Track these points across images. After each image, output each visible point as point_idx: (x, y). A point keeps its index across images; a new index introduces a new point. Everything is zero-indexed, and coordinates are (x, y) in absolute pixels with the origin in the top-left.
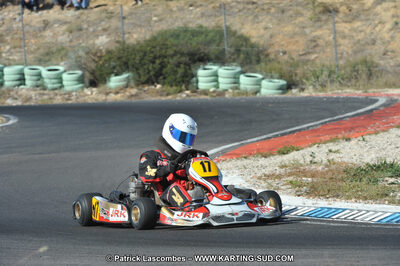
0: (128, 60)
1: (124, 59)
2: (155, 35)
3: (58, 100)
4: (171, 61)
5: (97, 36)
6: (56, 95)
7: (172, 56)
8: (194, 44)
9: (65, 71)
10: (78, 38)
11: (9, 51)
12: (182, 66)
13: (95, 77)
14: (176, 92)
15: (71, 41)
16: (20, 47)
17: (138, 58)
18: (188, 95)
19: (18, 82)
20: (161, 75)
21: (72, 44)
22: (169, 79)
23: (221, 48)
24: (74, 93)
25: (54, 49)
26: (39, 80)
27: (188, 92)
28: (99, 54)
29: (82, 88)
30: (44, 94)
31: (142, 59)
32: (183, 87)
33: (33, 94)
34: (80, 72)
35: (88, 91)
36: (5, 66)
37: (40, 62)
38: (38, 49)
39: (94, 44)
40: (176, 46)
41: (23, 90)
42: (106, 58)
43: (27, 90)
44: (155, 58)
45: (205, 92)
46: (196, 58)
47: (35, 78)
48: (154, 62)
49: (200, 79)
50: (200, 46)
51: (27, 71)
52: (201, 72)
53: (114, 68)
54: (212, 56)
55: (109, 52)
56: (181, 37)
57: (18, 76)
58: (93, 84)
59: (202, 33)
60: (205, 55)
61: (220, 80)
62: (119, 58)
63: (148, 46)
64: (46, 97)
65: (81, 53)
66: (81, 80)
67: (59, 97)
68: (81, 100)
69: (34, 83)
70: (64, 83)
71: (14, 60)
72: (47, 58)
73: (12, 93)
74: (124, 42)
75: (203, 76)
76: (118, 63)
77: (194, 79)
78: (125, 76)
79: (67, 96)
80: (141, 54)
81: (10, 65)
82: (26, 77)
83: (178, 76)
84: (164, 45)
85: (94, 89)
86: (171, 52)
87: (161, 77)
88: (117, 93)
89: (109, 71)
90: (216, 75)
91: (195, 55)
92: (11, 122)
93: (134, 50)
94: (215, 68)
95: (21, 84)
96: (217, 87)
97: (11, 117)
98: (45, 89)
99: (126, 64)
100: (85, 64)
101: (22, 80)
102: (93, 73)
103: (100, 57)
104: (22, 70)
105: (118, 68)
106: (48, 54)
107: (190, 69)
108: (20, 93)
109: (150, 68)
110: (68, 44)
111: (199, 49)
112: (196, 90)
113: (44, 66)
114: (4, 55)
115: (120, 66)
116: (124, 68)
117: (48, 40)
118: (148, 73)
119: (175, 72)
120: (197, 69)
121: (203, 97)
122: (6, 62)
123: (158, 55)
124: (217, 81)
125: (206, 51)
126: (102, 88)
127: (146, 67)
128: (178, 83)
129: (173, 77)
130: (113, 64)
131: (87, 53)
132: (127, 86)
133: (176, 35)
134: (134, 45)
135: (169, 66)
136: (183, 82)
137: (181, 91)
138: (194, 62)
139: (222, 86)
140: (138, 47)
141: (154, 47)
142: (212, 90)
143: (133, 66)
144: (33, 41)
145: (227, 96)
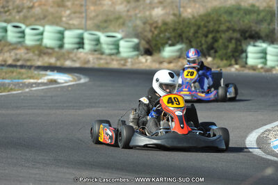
0: (183, 32)
1: (179, 31)
2: (209, 10)
3: (115, 65)
4: (223, 36)
5: (153, 8)
6: (113, 60)
7: (224, 32)
8: (246, 21)
9: (122, 39)
10: (135, 8)
11: (69, 15)
12: (233, 41)
13: (150, 46)
14: (226, 66)
15: (128, 11)
16: (81, 13)
17: (192, 31)
18: (236, 69)
19: (77, 46)
20: (212, 48)
21: (129, 14)
22: (220, 53)
23: (271, 27)
24: (129, 60)
25: (112, 17)
26: (97, 45)
27: (237, 67)
28: (155, 25)
29: (138, 56)
30: (101, 59)
31: (196, 32)
32: (233, 62)
33: (91, 58)
34: (136, 41)
35: (142, 59)
36: (66, 29)
37: (98, 28)
38: (97, 16)
39: (151, 15)
40: (229, 22)
41: (82, 53)
42: (163, 29)
43: (86, 53)
44: (209, 32)
45: (254, 68)
46: (247, 35)
47: (94, 43)
48: (206, 36)
49: (249, 55)
50: (252, 24)
51: (86, 36)
52: (251, 49)
53: (169, 39)
54: (263, 34)
55: (165, 24)
56: (234, 14)
57: (77, 40)
58: (148, 52)
59: (254, 12)
60: (257, 33)
61: (269, 57)
62: (175, 30)
63: (203, 20)
64: (102, 62)
65: (139, 23)
66: (136, 48)
67: (115, 63)
68: (136, 67)
69: (93, 48)
70: (121, 49)
71: (74, 25)
72: (105, 25)
73: (72, 55)
74: (180, 15)
75: (253, 53)
76: (173, 34)
77: (244, 55)
78: (178, 47)
79: (122, 62)
80: (195, 28)
81: (69, 29)
82: (86, 41)
83: (229, 50)
84: (218, 20)
85: (149, 57)
86: (223, 27)
87: (212, 51)
88: (170, 62)
89: (164, 41)
90: (264, 52)
91: (246, 32)
92: (83, 81)
93: (189, 23)
94: (264, 45)
95: (79, 48)
96: (265, 63)
97: (82, 76)
98: (102, 53)
99: (180, 36)
100: (141, 33)
101: (81, 44)
102: (148, 42)
103: (156, 28)
104: (82, 34)
105: (173, 39)
106: (106, 21)
107: (241, 45)
108: (79, 55)
109: (203, 42)
110: (125, 14)
111: (251, 27)
112: (245, 65)
113: (103, 32)
114: (64, 19)
115: (175, 37)
116: (177, 39)
117: (105, 8)
118: (201, 46)
119: (226, 47)
120: (247, 46)
121: (251, 72)
122: (67, 26)
123: (211, 29)
124: (265, 58)
125: (257, 29)
126: (156, 56)
127: (198, 40)
128: (228, 58)
129: (225, 52)
130: (167, 34)
131: (145, 23)
132: (180, 57)
133: (230, 12)
134: (189, 19)
135: (221, 41)
136: (233, 56)
137: (230, 65)
138: (246, 39)
139: (270, 63)
140: (193, 21)
141: (208, 22)
142: (260, 66)
143: (187, 38)
144: (92, 8)
145: (274, 72)
